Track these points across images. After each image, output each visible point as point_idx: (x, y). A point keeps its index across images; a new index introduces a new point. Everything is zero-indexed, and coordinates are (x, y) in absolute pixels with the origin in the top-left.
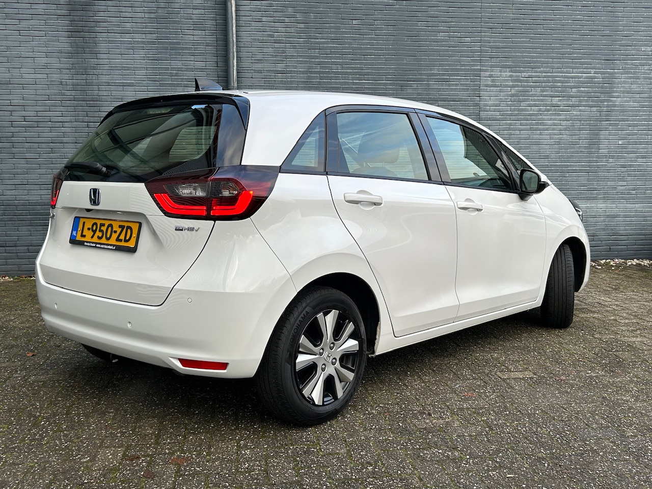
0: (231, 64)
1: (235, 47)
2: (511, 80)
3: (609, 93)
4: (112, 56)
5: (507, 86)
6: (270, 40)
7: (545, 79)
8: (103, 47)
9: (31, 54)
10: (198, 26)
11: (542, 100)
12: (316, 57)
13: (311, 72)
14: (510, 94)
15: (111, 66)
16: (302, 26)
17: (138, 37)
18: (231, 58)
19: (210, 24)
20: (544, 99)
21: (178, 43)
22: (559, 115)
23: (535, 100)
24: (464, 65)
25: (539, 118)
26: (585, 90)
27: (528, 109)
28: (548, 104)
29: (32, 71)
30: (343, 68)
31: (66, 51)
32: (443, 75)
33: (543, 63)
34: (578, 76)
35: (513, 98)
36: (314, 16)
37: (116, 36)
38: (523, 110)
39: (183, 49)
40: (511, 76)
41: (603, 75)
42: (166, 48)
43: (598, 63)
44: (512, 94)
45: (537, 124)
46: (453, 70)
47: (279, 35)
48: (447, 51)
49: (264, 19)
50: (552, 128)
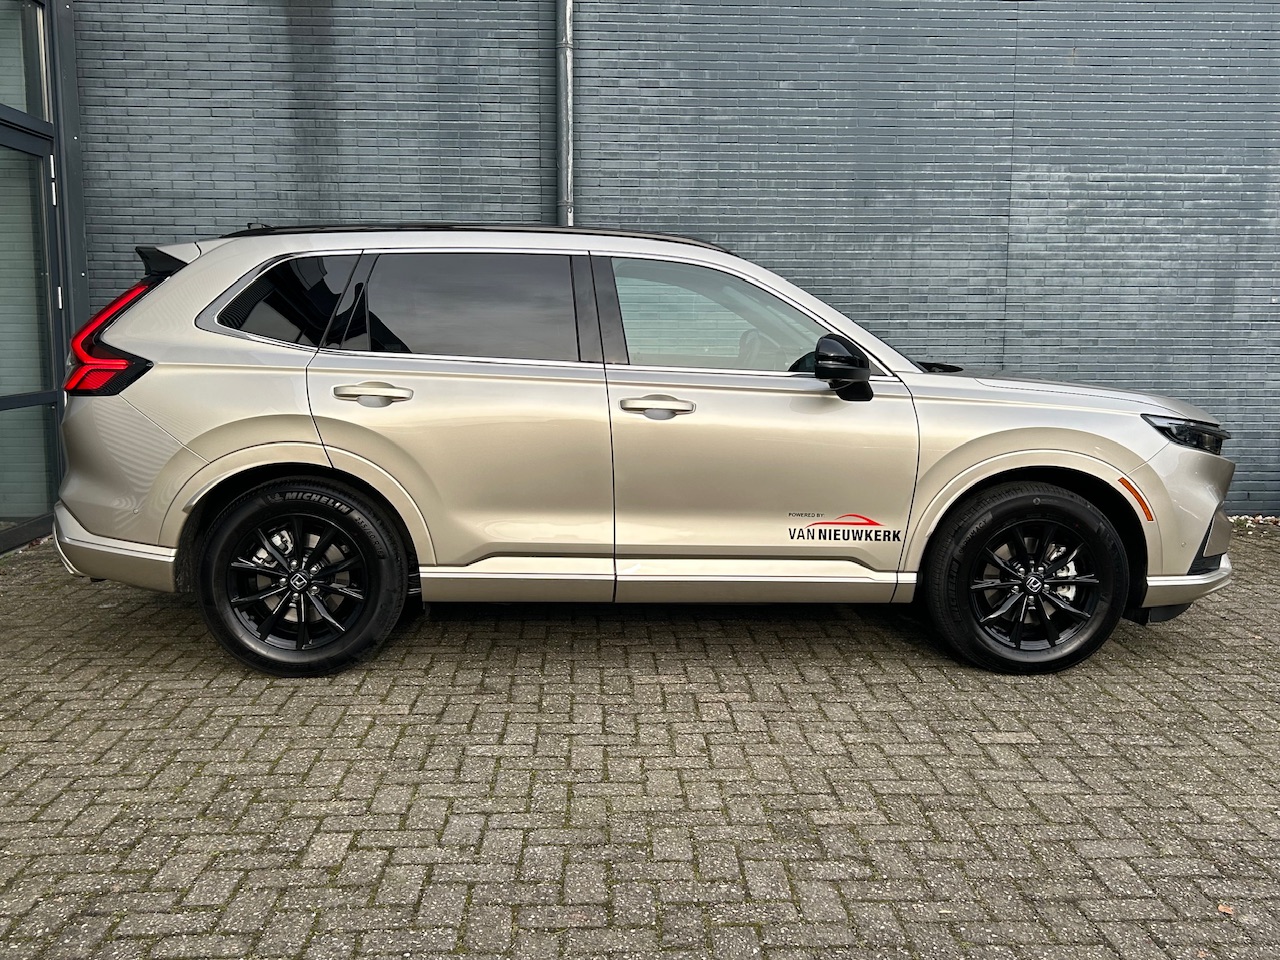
0: (564, 161)
1: (571, 132)
2: (1069, 186)
3: (1255, 208)
4: (362, 150)
5: (1061, 197)
6: (633, 118)
7: (1133, 183)
8: (347, 134)
9: (230, 148)
10: (508, 95)
11: (1126, 223)
12: (712, 149)
13: (703, 175)
14: (1065, 212)
15: (362, 168)
16: (689, 92)
17: (408, 117)
18: (564, 153)
19: (529, 91)
20: (1129, 221)
21: (475, 127)
22: (1157, 249)
23: (1112, 223)
24: (980, 159)
25: (1119, 256)
26: (1208, 205)
27: (1099, 239)
28: (1138, 229)
29: (231, 176)
30: (760, 167)
31: (287, 143)
32: (942, 177)
33: (1128, 153)
34: (1196, 178)
35: (1071, 219)
36: (711, 74)
37: (369, 114)
38: (1089, 240)
39: (482, 136)
40: (1068, 179)
41: (1244, 176)
42: (454, 136)
43: (1236, 154)
44: (1069, 212)
45: (1115, 266)
46: (960, 168)
47: (648, 110)
48: (950, 133)
49: (623, 82)
50: (1145, 273)
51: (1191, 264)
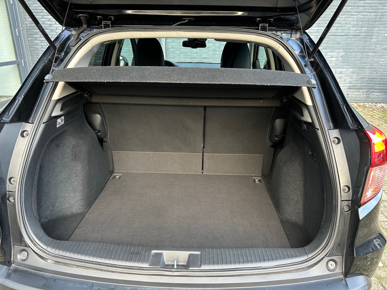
51: (360, 23)
